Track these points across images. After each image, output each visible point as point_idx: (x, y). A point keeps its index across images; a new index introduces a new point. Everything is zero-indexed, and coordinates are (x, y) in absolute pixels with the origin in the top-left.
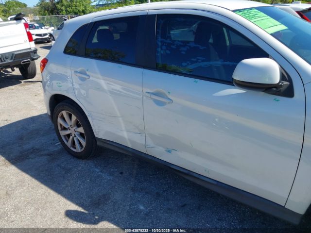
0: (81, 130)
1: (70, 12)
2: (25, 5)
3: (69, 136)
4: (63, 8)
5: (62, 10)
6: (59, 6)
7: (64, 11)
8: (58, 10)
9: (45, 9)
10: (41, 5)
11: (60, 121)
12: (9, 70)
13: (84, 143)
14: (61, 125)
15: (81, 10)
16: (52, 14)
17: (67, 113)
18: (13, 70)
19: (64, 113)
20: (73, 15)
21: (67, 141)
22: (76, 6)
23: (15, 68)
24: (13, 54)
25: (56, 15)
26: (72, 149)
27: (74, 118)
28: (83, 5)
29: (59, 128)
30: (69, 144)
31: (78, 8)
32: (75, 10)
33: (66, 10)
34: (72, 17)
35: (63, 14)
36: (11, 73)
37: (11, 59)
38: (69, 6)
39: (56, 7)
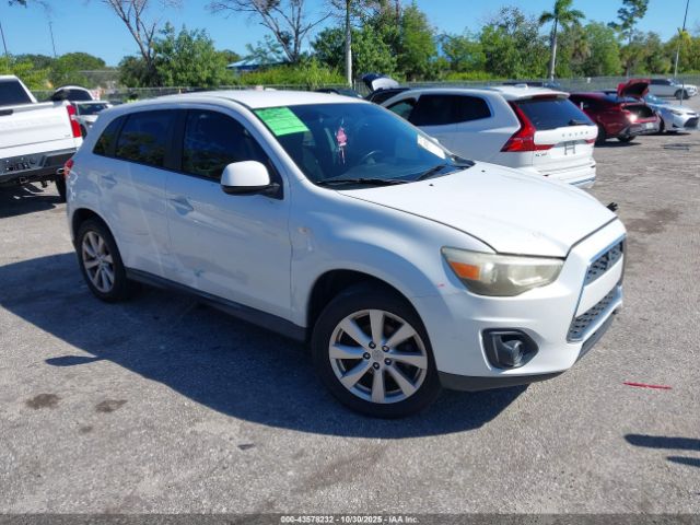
0: (109, 259)
1: (182, 81)
2: (101, 63)
3: (95, 268)
4: (170, 74)
5: (167, 78)
6: (161, 69)
7: (171, 79)
8: (160, 76)
9: (134, 75)
10: (126, 65)
11: (85, 247)
12: (38, 185)
13: (112, 278)
14: (86, 253)
15: (204, 79)
16: (147, 85)
17: (94, 235)
18: (45, 186)
19: (90, 235)
20: (188, 88)
21: (93, 276)
22: (195, 70)
23: (49, 182)
24: (44, 157)
25: (154, 86)
26: (99, 289)
27: (101, 241)
28: (209, 68)
29: (84, 258)
30: (95, 281)
31: (200, 74)
32: (192, 78)
33: (175, 78)
34: (184, 92)
35: (167, 85)
36: (40, 191)
37: (40, 165)
38: (182, 70)
39: (156, 70)
